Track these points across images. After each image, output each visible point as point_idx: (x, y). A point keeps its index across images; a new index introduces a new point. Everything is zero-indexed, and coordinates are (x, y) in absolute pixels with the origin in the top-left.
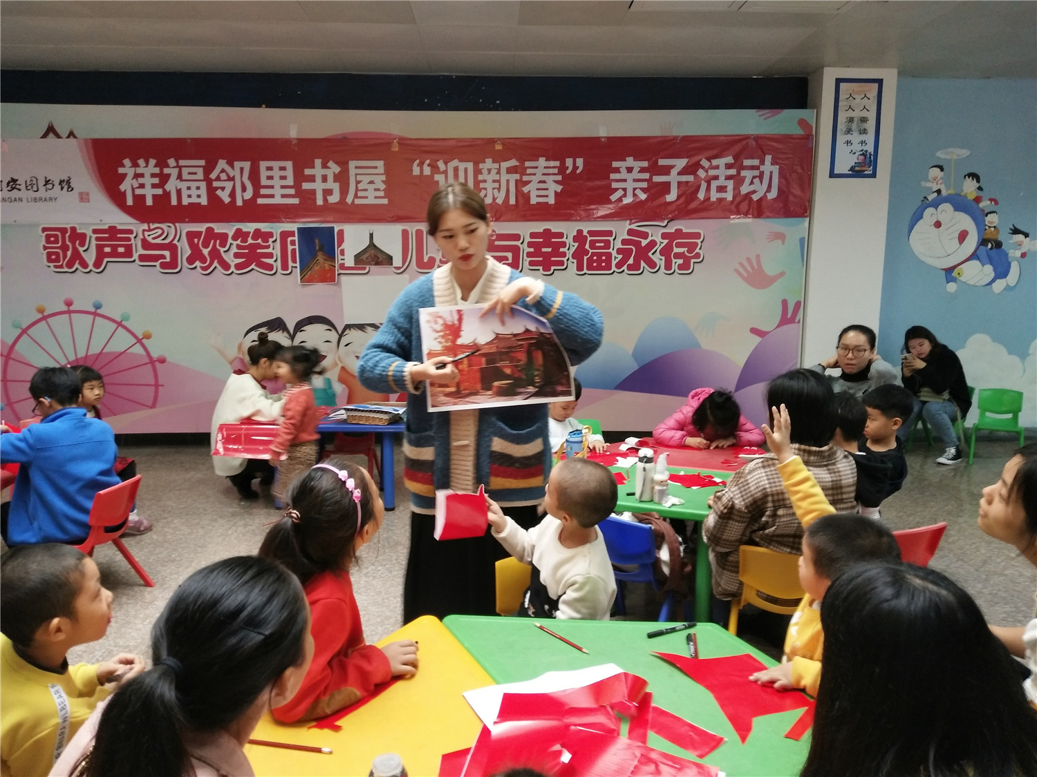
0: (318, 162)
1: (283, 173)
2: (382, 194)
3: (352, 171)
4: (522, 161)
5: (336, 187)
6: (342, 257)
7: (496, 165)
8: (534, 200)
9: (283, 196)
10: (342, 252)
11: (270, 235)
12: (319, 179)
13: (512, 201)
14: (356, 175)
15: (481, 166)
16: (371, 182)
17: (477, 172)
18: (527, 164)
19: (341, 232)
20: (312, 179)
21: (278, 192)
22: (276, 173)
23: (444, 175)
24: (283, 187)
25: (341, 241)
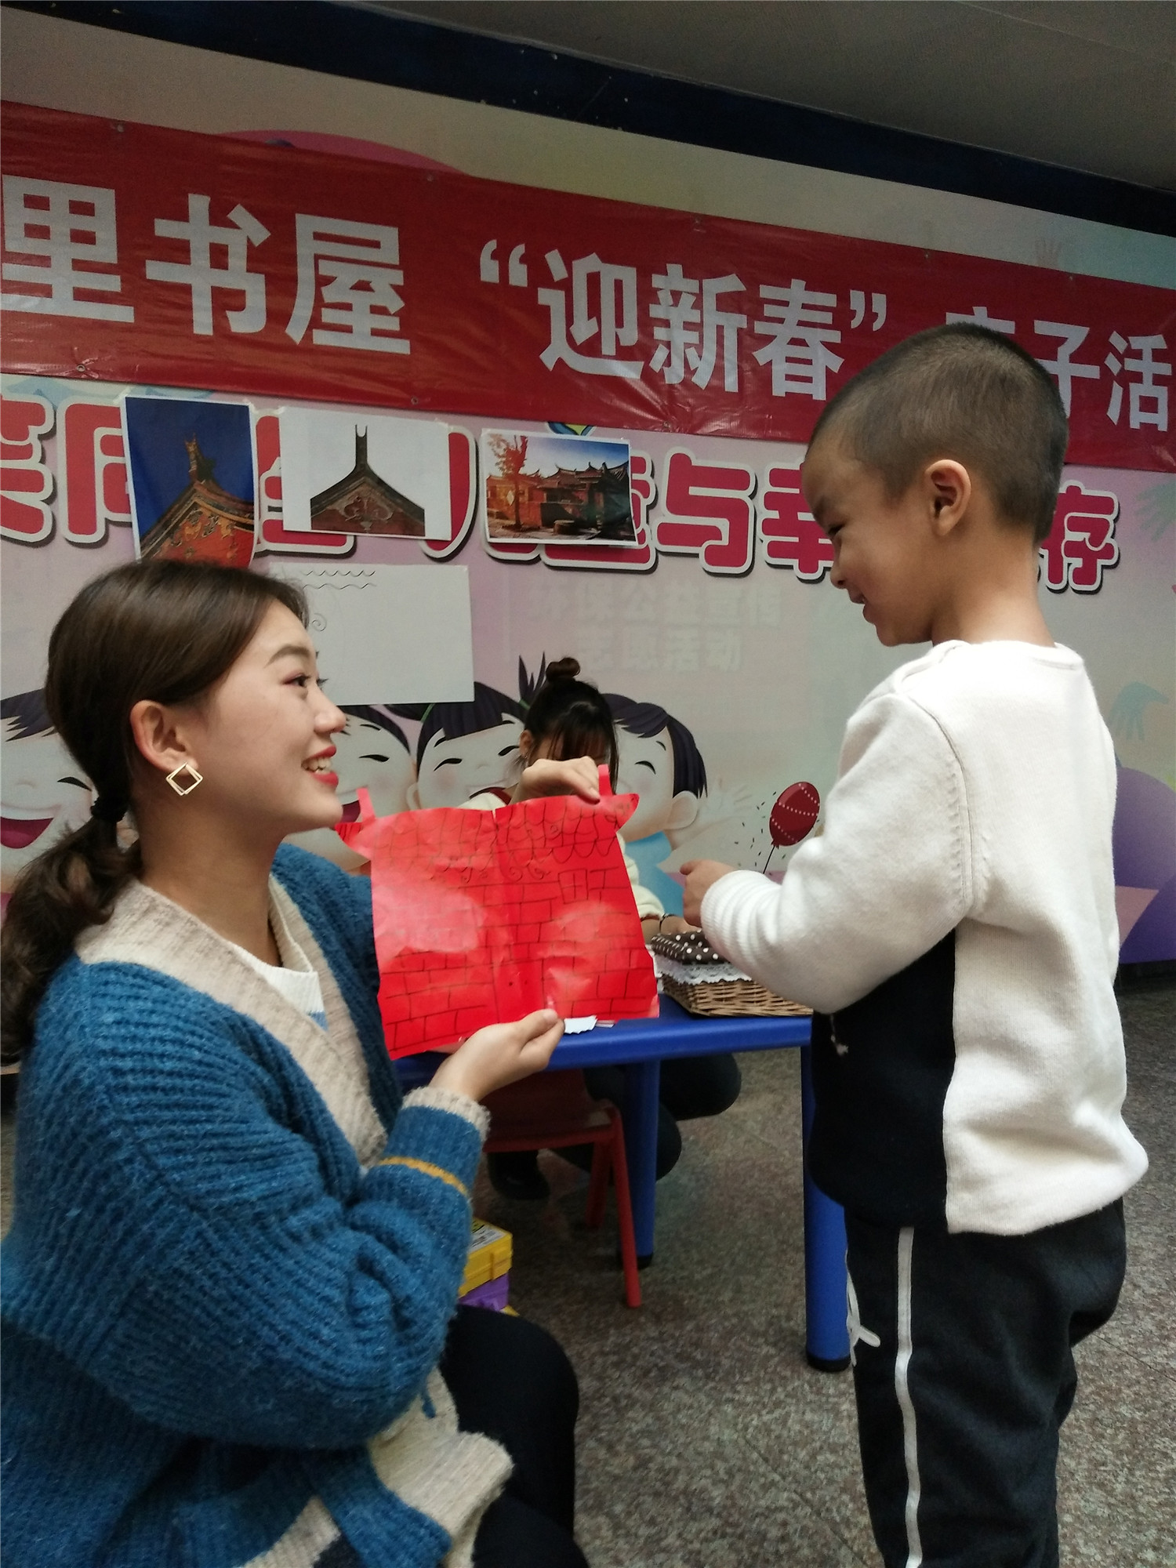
0: (199, 204)
1: (83, 223)
2: (393, 324)
3: (306, 248)
4: (752, 283)
5: (255, 289)
6: (275, 503)
7: (692, 285)
8: (780, 387)
9: (81, 295)
10: (275, 488)
11: (35, 413)
12: (200, 257)
13: (731, 383)
14: (317, 258)
15: (657, 281)
16: (363, 286)
17: (647, 295)
18: (766, 291)
19: (270, 426)
20: (178, 251)
21: (63, 279)
22: (61, 222)
23: (561, 294)
24: (79, 265)
25: (271, 451)
